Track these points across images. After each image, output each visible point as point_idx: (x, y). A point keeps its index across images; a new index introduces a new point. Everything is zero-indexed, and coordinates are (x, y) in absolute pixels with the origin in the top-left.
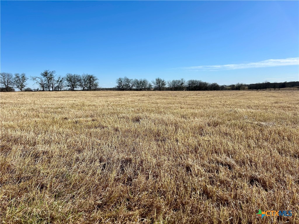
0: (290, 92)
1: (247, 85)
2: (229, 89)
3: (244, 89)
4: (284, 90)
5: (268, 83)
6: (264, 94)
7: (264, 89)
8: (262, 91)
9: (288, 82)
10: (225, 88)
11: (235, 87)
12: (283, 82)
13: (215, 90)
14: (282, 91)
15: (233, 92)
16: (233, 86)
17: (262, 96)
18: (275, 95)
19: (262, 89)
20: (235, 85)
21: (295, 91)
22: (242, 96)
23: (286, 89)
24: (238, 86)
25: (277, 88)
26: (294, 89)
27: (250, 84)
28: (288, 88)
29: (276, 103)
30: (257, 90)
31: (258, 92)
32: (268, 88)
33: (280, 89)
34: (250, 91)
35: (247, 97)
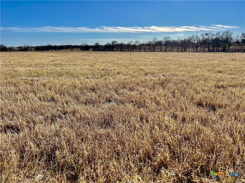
0: (66, 53)
1: (34, 47)
2: (17, 51)
3: (31, 50)
4: (62, 51)
5: (50, 45)
6: (47, 54)
7: (47, 51)
8: (46, 52)
9: (64, 45)
10: (13, 49)
11: (23, 48)
12: (61, 45)
13: (3, 51)
14: (61, 52)
15: (21, 53)
16: (21, 47)
17: (45, 56)
18: (55, 55)
19: (46, 51)
20: (23, 47)
21: (69, 52)
22: (27, 56)
23: (63, 50)
24: (26, 48)
25: (57, 50)
26: (69, 51)
27: (36, 46)
28: (64, 50)
29: (53, 61)
30: (42, 51)
31: (43, 53)
32: (51, 50)
33: (59, 50)
34: (36, 52)
35: (32, 57)
